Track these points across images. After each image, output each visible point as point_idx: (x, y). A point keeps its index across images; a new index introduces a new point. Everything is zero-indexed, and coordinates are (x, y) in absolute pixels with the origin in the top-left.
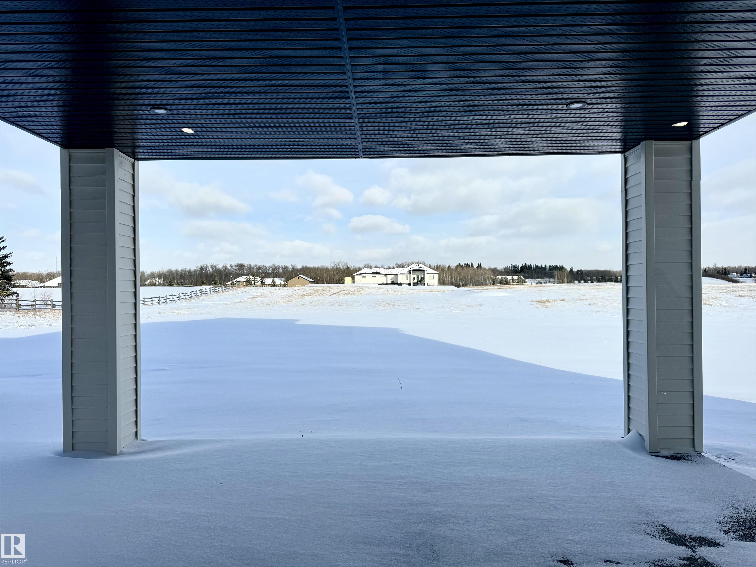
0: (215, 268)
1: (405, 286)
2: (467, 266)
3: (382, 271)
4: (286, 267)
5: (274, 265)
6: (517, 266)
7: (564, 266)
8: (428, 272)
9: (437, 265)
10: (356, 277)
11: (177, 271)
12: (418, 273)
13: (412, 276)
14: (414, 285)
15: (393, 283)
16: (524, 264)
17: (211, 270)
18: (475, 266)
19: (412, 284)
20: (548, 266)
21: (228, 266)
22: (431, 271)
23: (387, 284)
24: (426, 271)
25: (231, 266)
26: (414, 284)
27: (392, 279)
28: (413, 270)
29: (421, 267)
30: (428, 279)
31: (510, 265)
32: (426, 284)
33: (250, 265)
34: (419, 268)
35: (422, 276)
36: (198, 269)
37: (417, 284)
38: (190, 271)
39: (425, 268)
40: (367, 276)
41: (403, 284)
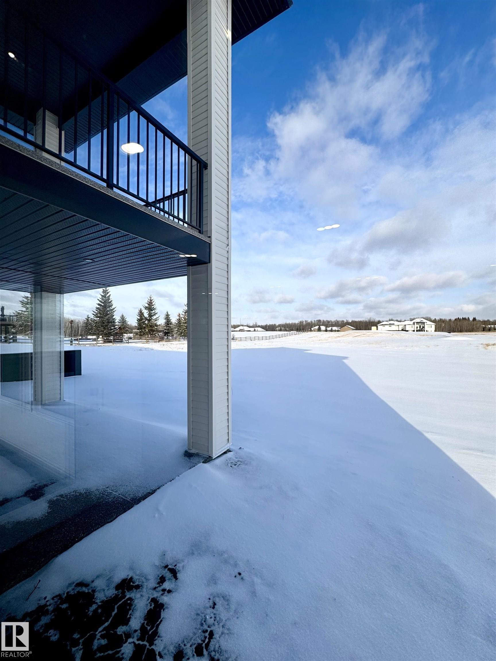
1: (411, 332)
3: (396, 323)
4: (343, 321)
5: (336, 320)
8: (427, 324)
10: (379, 327)
11: (289, 324)
12: (420, 324)
13: (416, 325)
15: (403, 330)
17: (304, 323)
19: (415, 331)
21: (313, 321)
22: (429, 323)
23: (399, 331)
24: (425, 323)
26: (417, 331)
27: (402, 328)
28: (417, 323)
29: (422, 320)
30: (426, 328)
32: (426, 331)
33: (324, 320)
34: (420, 321)
35: (423, 326)
37: (419, 331)
38: (295, 324)
39: (425, 321)
40: (386, 326)
41: (409, 331)
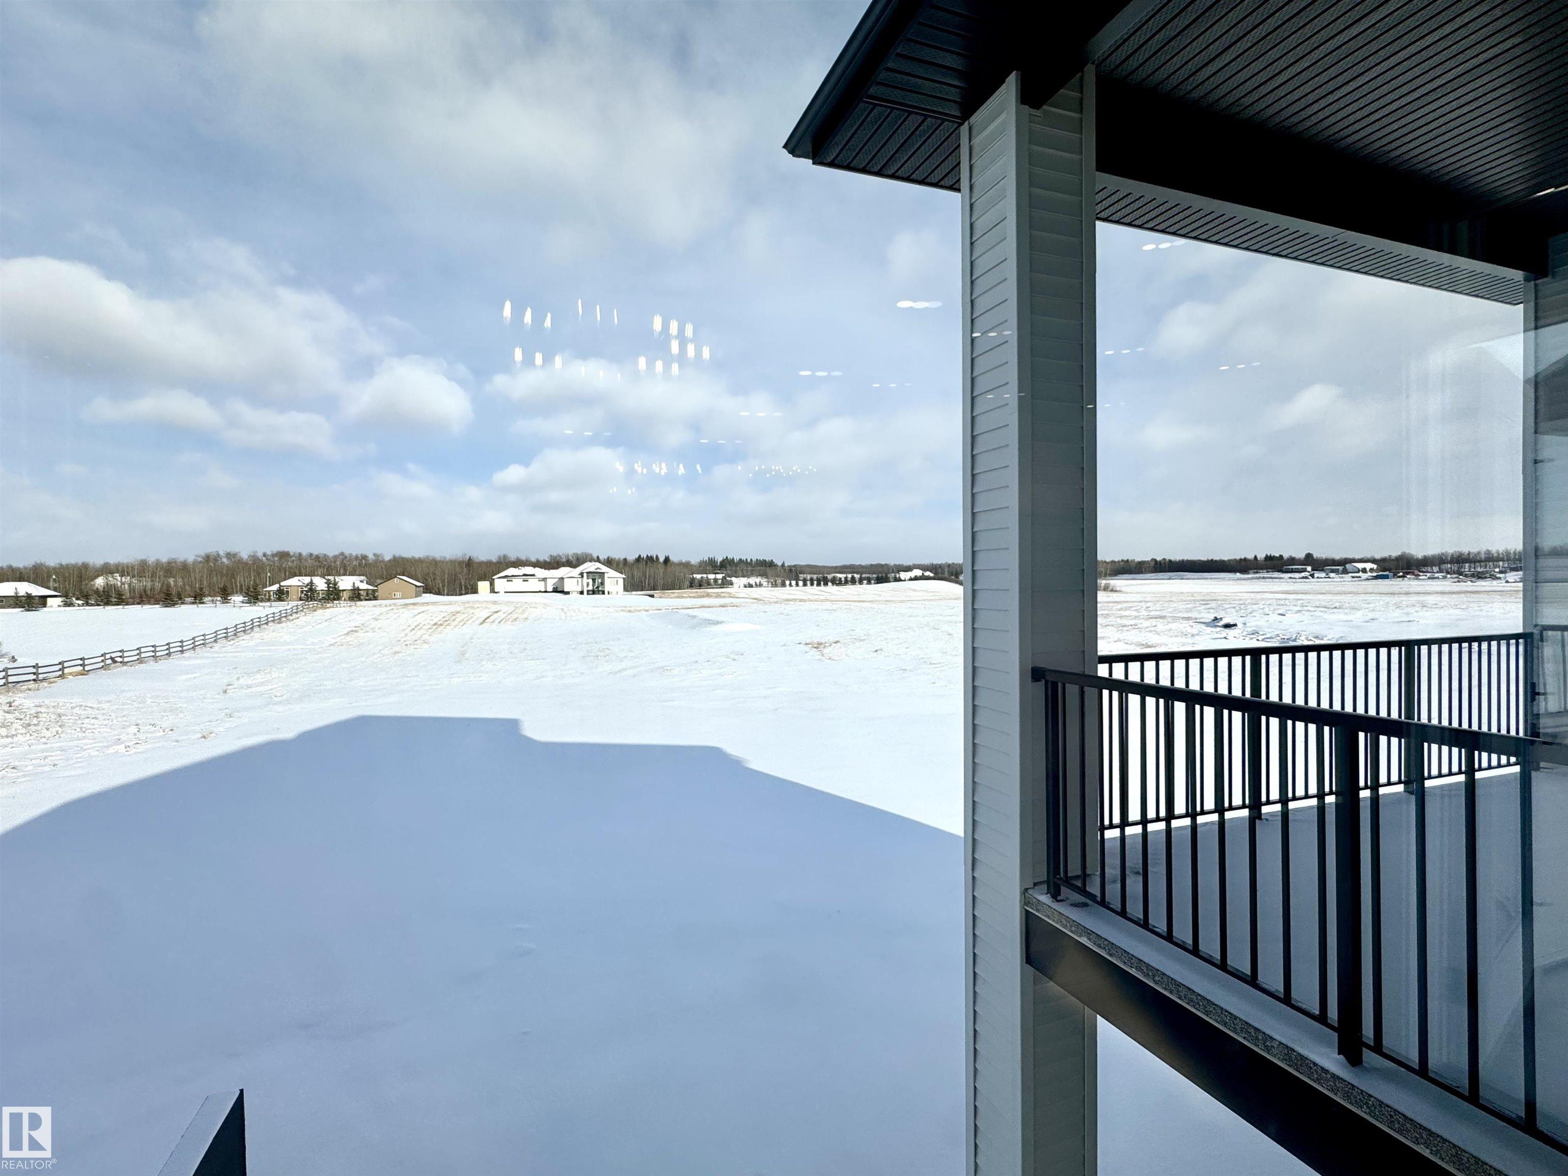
0: (233, 560)
1: (575, 596)
2: (650, 559)
3: (540, 572)
4: (364, 557)
5: (342, 554)
6: (716, 559)
7: (774, 561)
8: (609, 575)
9: (608, 558)
10: (498, 584)
12: (594, 576)
13: (586, 580)
14: (588, 594)
15: (555, 591)
16: (725, 558)
17: (226, 561)
18: (662, 559)
19: (585, 592)
20: (754, 560)
21: (260, 554)
22: (612, 572)
23: (546, 592)
24: (606, 574)
25: (265, 555)
26: (588, 592)
27: (554, 584)
28: (587, 573)
29: (598, 568)
30: (608, 586)
31: (706, 559)
32: (606, 593)
34: (596, 569)
35: (601, 581)
36: (200, 559)
37: (594, 592)
39: (604, 569)
40: (515, 580)
41: (572, 592)
